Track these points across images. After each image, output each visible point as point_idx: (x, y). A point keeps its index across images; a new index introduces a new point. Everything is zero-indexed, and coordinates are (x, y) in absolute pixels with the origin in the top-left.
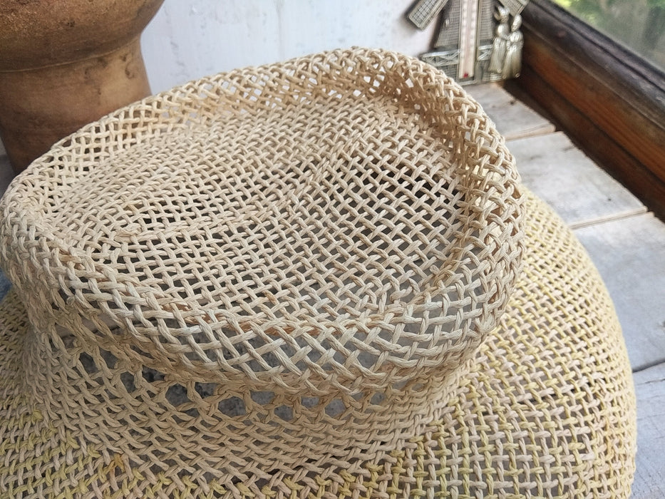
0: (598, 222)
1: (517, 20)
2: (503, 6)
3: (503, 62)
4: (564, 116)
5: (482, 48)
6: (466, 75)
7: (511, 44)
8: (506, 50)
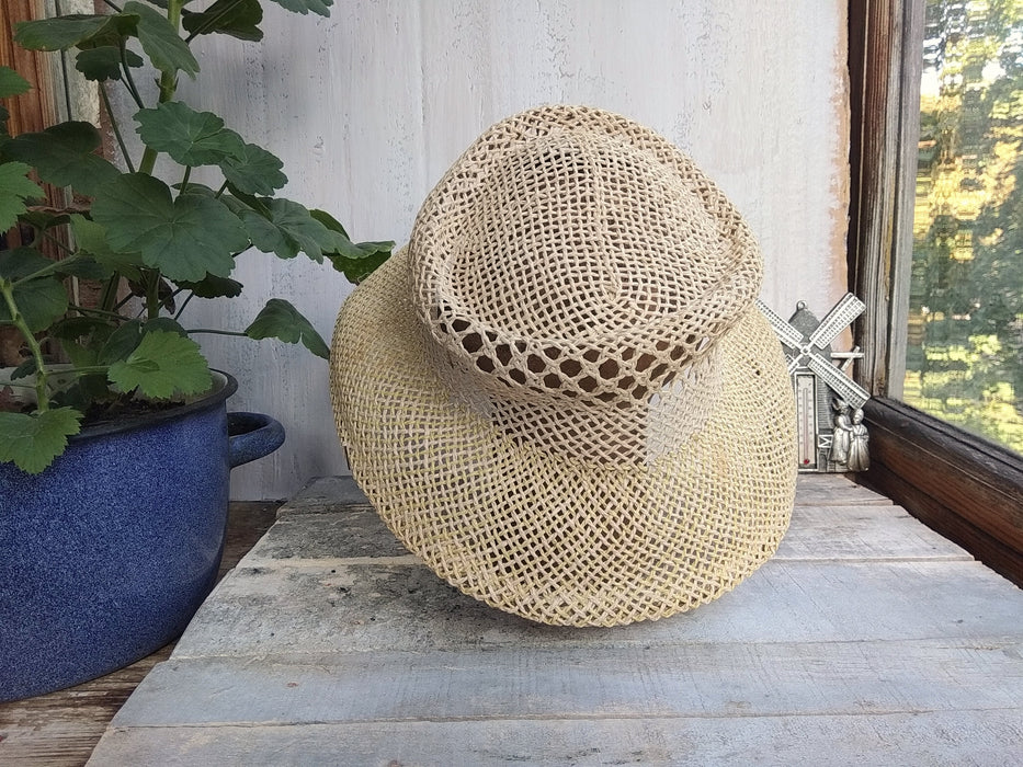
0: (914, 560)
1: (859, 414)
2: (841, 399)
3: (848, 453)
4: (915, 505)
5: (822, 436)
6: (806, 461)
7: (855, 436)
8: (850, 442)
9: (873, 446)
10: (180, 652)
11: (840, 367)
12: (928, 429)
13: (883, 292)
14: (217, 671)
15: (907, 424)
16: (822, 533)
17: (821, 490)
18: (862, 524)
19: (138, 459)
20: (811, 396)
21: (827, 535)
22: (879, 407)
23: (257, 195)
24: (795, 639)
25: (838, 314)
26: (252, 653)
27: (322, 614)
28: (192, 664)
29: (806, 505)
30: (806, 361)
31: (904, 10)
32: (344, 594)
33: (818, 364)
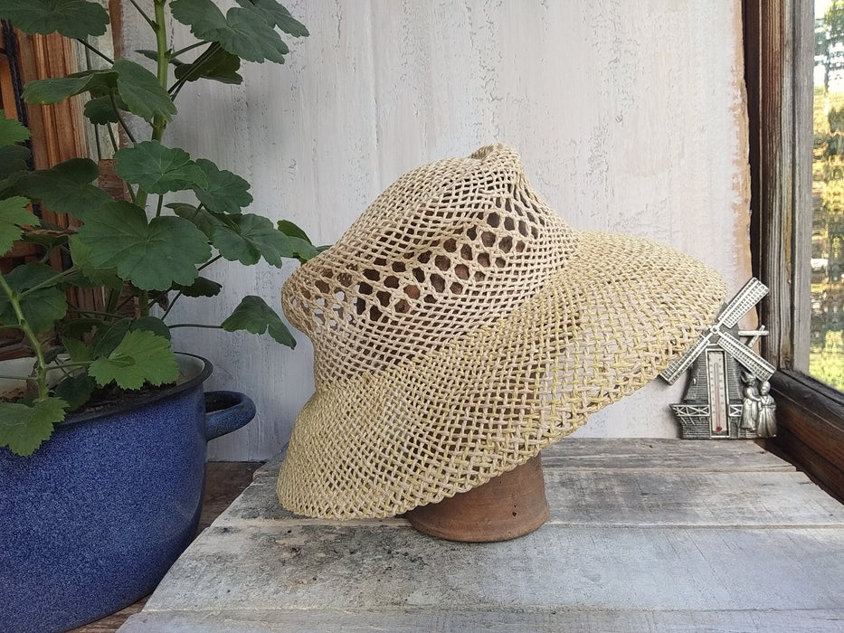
0: (811, 527)
1: (766, 386)
2: (750, 372)
3: (756, 421)
4: (819, 470)
5: (732, 406)
6: (719, 429)
7: (762, 405)
8: (758, 411)
9: (780, 414)
10: (152, 606)
11: (747, 344)
12: (828, 401)
13: (785, 276)
14: (178, 625)
15: (810, 395)
16: (728, 499)
17: (731, 456)
18: (766, 490)
19: (118, 439)
20: (721, 370)
21: (732, 501)
22: (785, 379)
23: (226, 213)
24: (692, 607)
25: (743, 297)
26: (209, 608)
27: (272, 573)
28: (159, 616)
29: (716, 471)
30: (715, 339)
31: (794, 28)
32: (294, 554)
33: (727, 341)
